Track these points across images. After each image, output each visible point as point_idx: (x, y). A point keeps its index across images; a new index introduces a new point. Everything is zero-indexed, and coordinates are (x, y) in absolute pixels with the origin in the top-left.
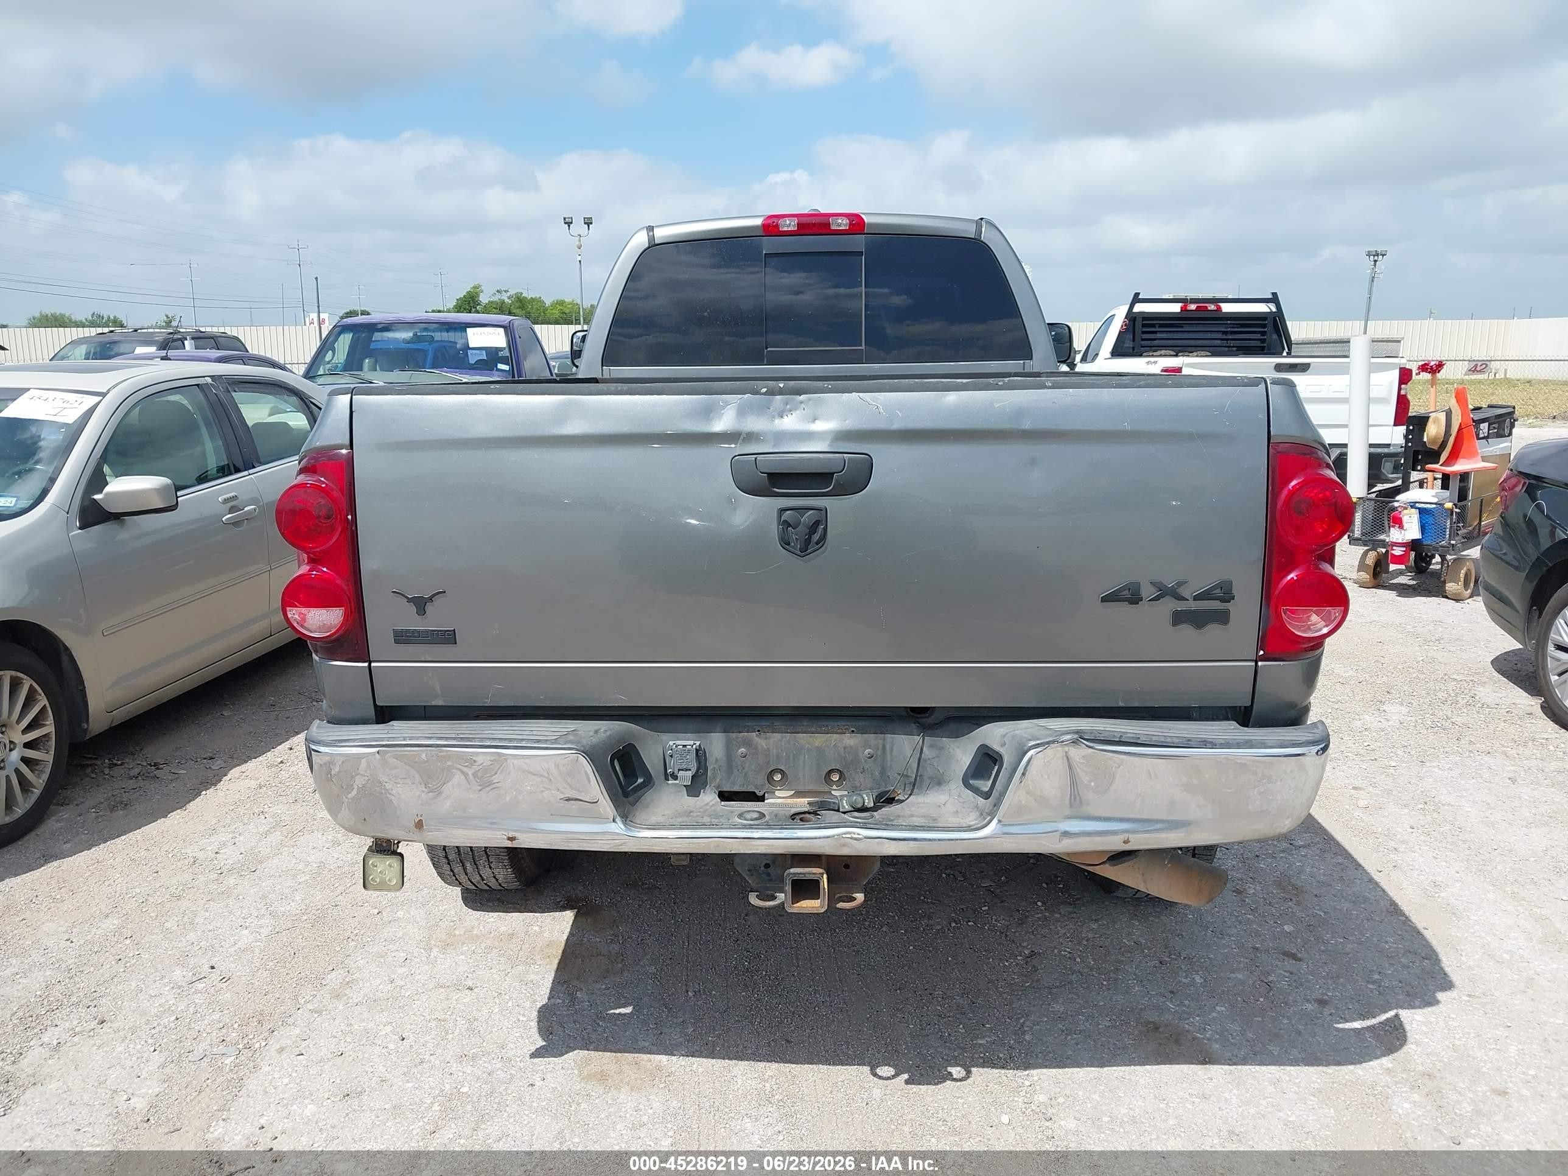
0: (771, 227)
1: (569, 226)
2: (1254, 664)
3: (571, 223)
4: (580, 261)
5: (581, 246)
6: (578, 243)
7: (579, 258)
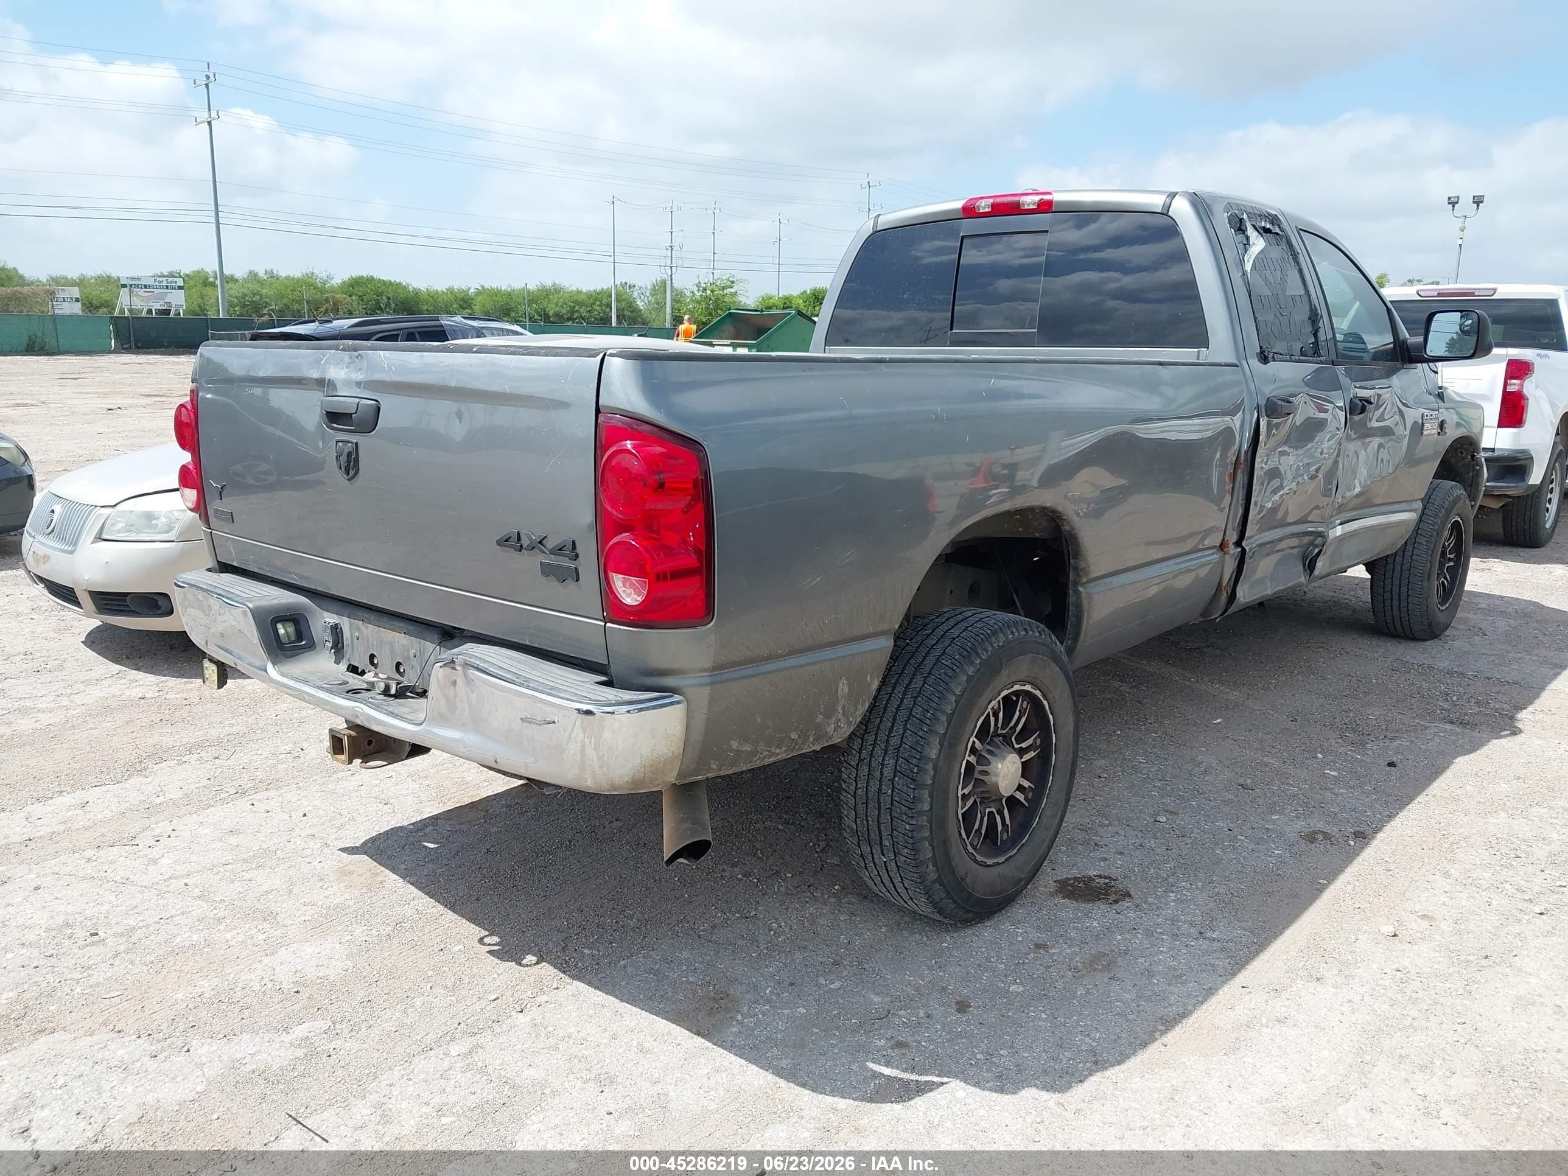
0: (969, 211)
1: (1453, 206)
2: (603, 624)
3: (1457, 203)
4: (1460, 245)
5: (1464, 228)
6: (1461, 225)
7: (1460, 242)
